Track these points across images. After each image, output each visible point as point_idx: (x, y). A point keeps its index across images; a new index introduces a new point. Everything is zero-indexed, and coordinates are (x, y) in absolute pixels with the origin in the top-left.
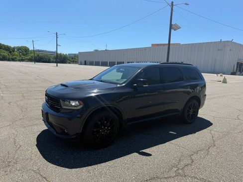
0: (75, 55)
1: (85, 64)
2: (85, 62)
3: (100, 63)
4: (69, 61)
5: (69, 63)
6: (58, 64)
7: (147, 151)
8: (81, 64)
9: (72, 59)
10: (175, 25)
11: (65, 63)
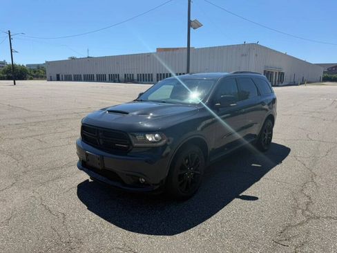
0: (38, 66)
1: (58, 79)
2: (58, 76)
3: (82, 76)
4: (30, 77)
5: (31, 79)
6: (16, 81)
7: (247, 193)
8: (51, 80)
9: (35, 72)
10: (195, 21)
11: (23, 79)
